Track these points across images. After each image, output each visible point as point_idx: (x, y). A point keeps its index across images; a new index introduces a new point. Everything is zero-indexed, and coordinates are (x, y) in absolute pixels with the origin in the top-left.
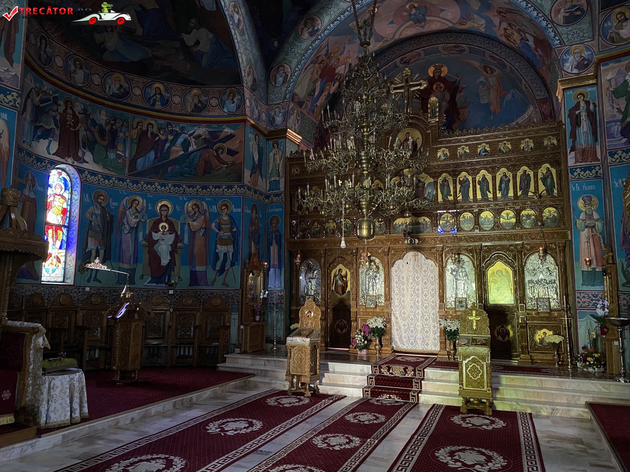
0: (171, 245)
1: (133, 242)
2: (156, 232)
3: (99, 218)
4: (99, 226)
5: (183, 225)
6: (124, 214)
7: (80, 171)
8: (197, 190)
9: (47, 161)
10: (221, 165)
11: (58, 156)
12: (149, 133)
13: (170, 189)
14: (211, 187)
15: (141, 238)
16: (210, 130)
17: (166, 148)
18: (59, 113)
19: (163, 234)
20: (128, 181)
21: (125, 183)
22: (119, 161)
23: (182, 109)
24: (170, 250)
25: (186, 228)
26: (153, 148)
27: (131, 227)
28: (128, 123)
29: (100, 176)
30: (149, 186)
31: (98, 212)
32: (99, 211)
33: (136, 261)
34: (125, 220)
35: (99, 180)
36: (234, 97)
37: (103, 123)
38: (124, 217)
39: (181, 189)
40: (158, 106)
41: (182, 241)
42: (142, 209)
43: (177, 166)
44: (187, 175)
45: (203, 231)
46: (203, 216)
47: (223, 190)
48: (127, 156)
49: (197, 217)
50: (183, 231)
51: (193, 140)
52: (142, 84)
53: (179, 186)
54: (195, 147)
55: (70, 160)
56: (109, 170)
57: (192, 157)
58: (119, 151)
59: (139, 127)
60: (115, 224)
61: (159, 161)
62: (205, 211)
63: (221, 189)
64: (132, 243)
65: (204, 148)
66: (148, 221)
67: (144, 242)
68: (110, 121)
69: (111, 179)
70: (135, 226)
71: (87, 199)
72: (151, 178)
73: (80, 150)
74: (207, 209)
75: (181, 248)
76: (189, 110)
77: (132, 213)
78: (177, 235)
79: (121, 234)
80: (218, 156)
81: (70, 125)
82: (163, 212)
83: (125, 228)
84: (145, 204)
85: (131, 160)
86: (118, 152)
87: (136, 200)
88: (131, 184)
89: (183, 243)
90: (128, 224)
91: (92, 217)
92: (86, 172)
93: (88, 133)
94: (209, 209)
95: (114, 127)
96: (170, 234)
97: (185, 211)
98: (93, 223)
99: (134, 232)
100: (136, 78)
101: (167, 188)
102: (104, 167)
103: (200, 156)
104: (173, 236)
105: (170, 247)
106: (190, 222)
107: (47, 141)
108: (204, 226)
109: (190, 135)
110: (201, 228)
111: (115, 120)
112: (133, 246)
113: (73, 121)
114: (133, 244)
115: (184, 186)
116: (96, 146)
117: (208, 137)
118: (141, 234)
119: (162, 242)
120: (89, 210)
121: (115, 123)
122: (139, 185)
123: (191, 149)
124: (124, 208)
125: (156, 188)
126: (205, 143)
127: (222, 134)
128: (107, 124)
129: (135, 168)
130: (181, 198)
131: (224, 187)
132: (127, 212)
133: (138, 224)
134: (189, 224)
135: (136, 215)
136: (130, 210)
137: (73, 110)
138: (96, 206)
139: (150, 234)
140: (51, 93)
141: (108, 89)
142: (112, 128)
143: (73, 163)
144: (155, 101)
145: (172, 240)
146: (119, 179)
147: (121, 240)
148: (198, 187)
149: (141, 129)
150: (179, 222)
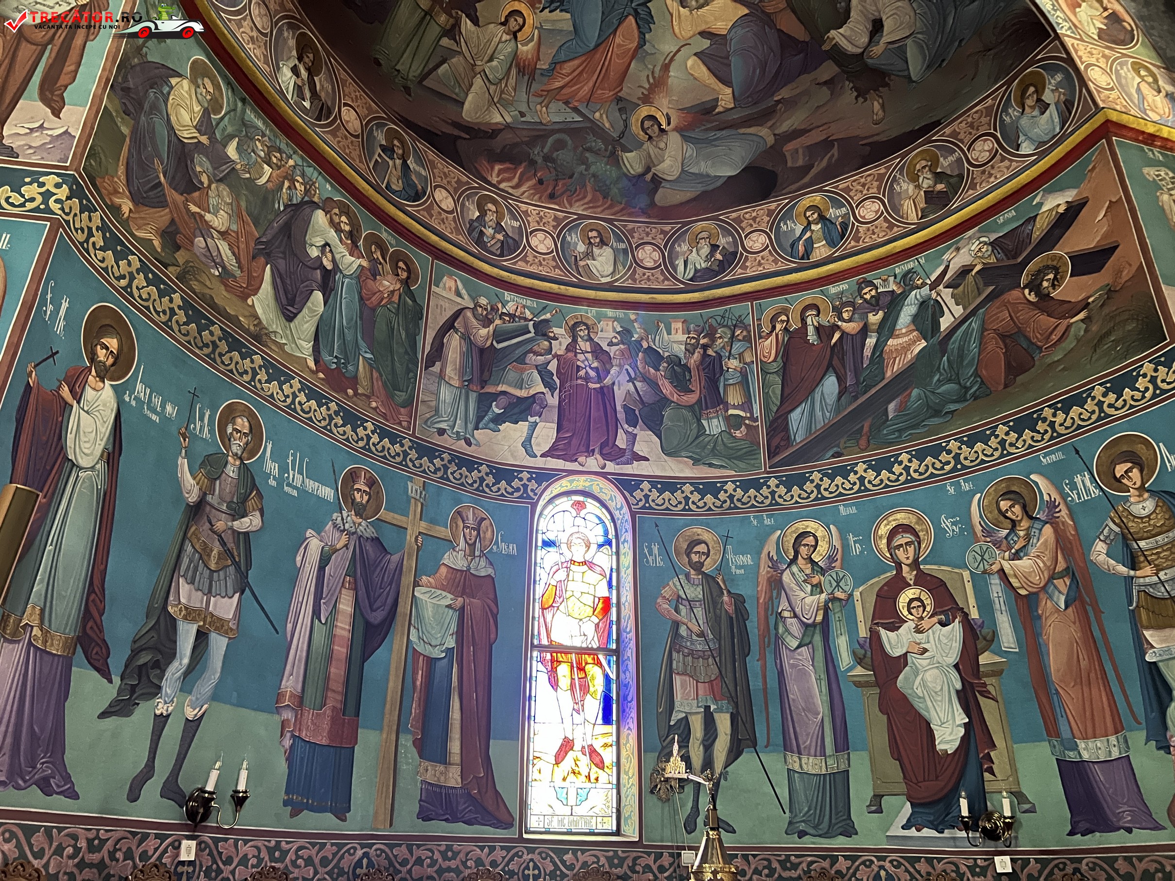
0: (956, 666)
1: (824, 676)
2: (893, 628)
3: (699, 612)
4: (702, 634)
5: (980, 581)
6: (776, 584)
7: (627, 485)
8: (1002, 443)
9: (525, 475)
10: (1065, 323)
11: (558, 457)
12: (811, 330)
13: (907, 469)
14: (1048, 412)
15: (845, 659)
16: (994, 237)
17: (867, 352)
18: (556, 356)
19: (918, 631)
20: (773, 482)
21: (765, 491)
22: (738, 434)
23: (891, 226)
24: (959, 686)
25: (996, 587)
26: (830, 365)
27: (807, 626)
28: (746, 327)
29: (688, 488)
30: (839, 480)
31: (695, 592)
32: (700, 588)
33: (843, 744)
34: (784, 605)
35: (687, 499)
36: (1039, 91)
37: (679, 350)
38: (779, 595)
39: (944, 457)
40: (821, 250)
41: (992, 640)
42: (831, 559)
43: (915, 392)
44: (952, 407)
45: (1063, 584)
46: (1048, 530)
47: (1100, 404)
48: (757, 413)
49: (1028, 537)
50: (985, 605)
51: (946, 294)
52: (766, 219)
53: (936, 452)
54: (959, 311)
55: (593, 463)
56: (711, 465)
57: (954, 344)
58: (735, 407)
59: (778, 327)
60: (753, 626)
61: (856, 398)
62: (1052, 506)
63: (1090, 405)
64: (819, 679)
65: (990, 298)
66: (857, 594)
67: (859, 671)
68: (698, 340)
69: (721, 489)
70: (819, 618)
71: (656, 559)
72: (839, 455)
73: (620, 431)
74: (1055, 495)
75: (997, 672)
76: (913, 217)
77: (801, 577)
78: (968, 625)
79: (777, 655)
80: (1044, 297)
81: (587, 378)
82: (900, 554)
83: (787, 630)
84: (836, 542)
85: (772, 423)
86: (731, 412)
87: (804, 534)
88: (782, 490)
89: (1000, 653)
90: (795, 616)
91: (677, 610)
92: (646, 486)
93: (638, 384)
94: (1064, 496)
95: (710, 352)
96: (943, 624)
97: (978, 529)
98: (683, 631)
99: (818, 639)
100: (747, 212)
101: (897, 469)
102: (696, 462)
103: (983, 329)
104: (956, 627)
105: (955, 676)
106: (1006, 566)
107: (523, 426)
108: (1061, 565)
109: (934, 286)
110: (1052, 578)
111: (711, 335)
112: (825, 689)
113: (595, 365)
114: (824, 684)
115: (953, 445)
116: (667, 413)
117: (993, 260)
118: (842, 645)
119: (921, 662)
120: (667, 592)
121: (713, 340)
122: (808, 487)
123: (945, 323)
124: (774, 565)
125: (862, 479)
126: (987, 285)
127: (1038, 225)
128: (690, 351)
129: (787, 439)
130: (951, 490)
131: (1098, 391)
132: (786, 577)
133: (826, 609)
134: (1002, 570)
135: (815, 581)
136: (794, 569)
137: (590, 339)
138: (687, 576)
139: (875, 638)
140: (528, 314)
141: (681, 268)
142: (705, 355)
143: (604, 467)
144: (810, 242)
145: (956, 646)
146: (745, 486)
147: (781, 674)
148: (1002, 430)
149: (786, 329)
150: (966, 575)
